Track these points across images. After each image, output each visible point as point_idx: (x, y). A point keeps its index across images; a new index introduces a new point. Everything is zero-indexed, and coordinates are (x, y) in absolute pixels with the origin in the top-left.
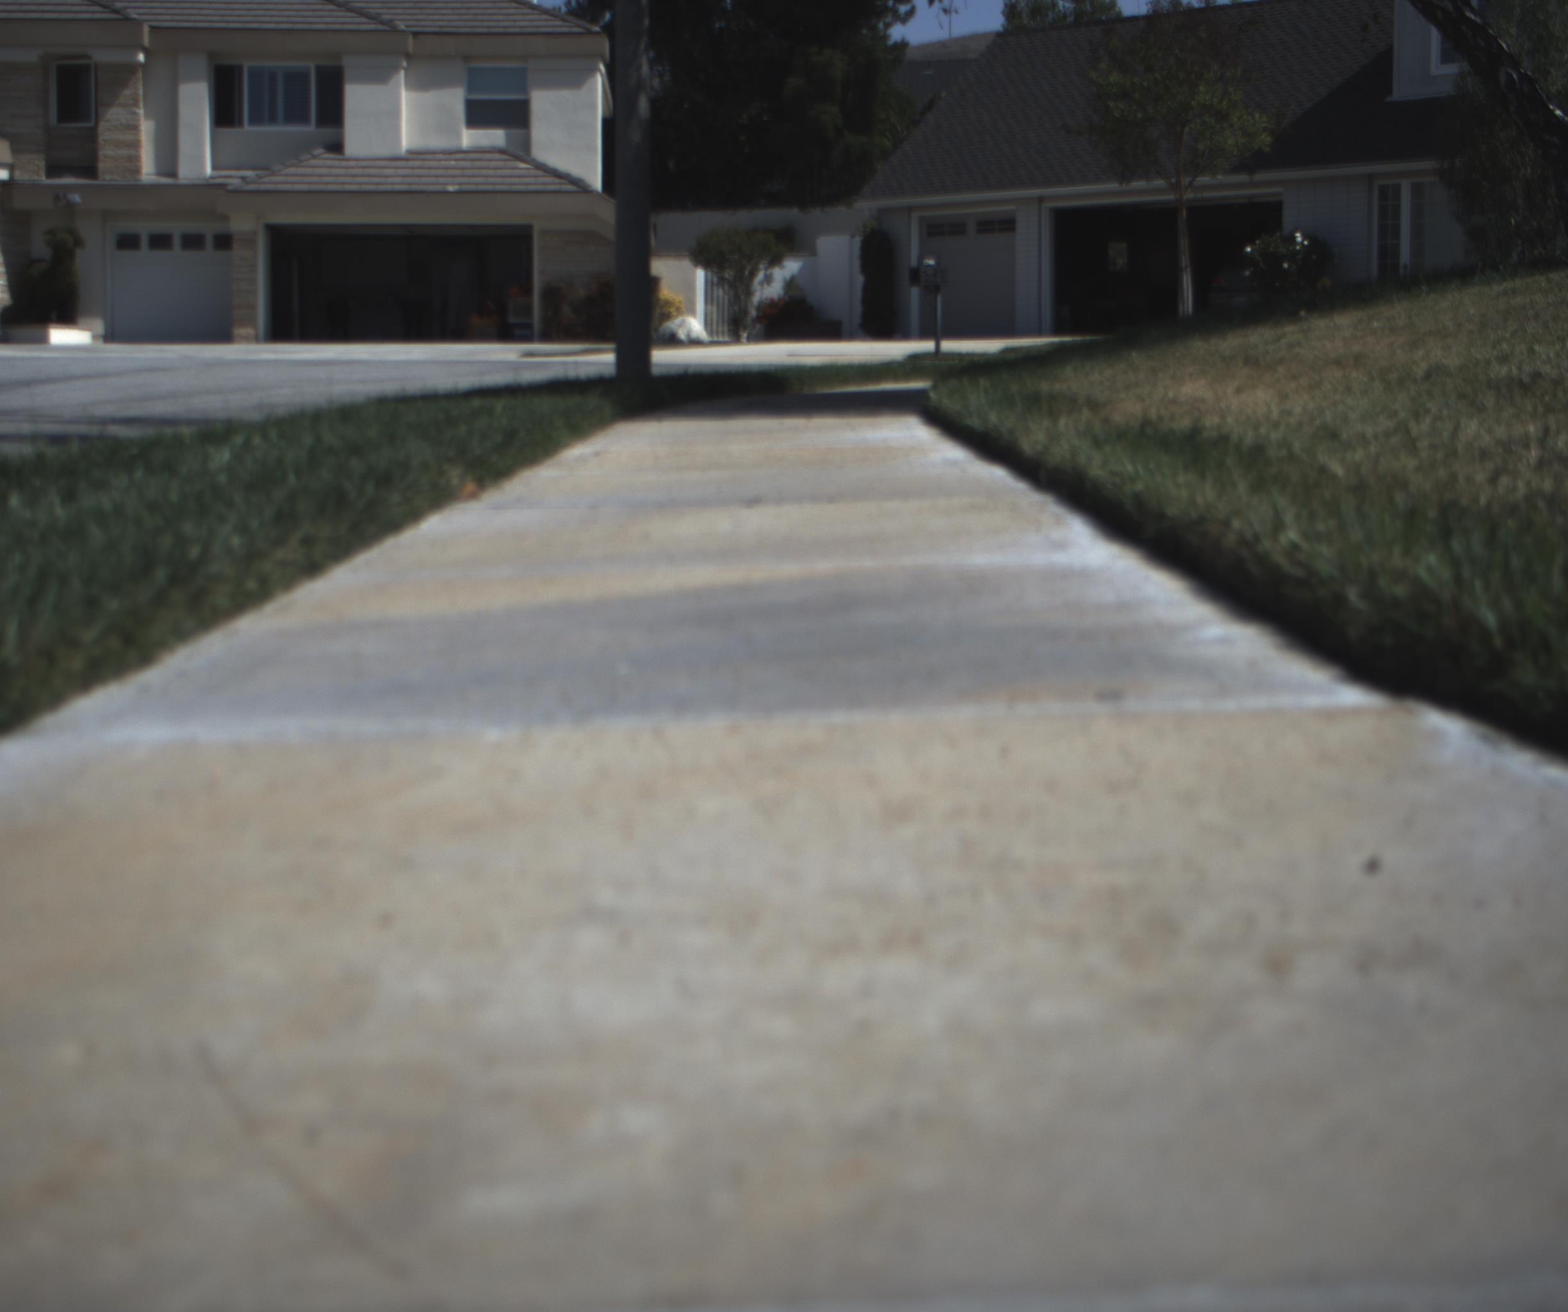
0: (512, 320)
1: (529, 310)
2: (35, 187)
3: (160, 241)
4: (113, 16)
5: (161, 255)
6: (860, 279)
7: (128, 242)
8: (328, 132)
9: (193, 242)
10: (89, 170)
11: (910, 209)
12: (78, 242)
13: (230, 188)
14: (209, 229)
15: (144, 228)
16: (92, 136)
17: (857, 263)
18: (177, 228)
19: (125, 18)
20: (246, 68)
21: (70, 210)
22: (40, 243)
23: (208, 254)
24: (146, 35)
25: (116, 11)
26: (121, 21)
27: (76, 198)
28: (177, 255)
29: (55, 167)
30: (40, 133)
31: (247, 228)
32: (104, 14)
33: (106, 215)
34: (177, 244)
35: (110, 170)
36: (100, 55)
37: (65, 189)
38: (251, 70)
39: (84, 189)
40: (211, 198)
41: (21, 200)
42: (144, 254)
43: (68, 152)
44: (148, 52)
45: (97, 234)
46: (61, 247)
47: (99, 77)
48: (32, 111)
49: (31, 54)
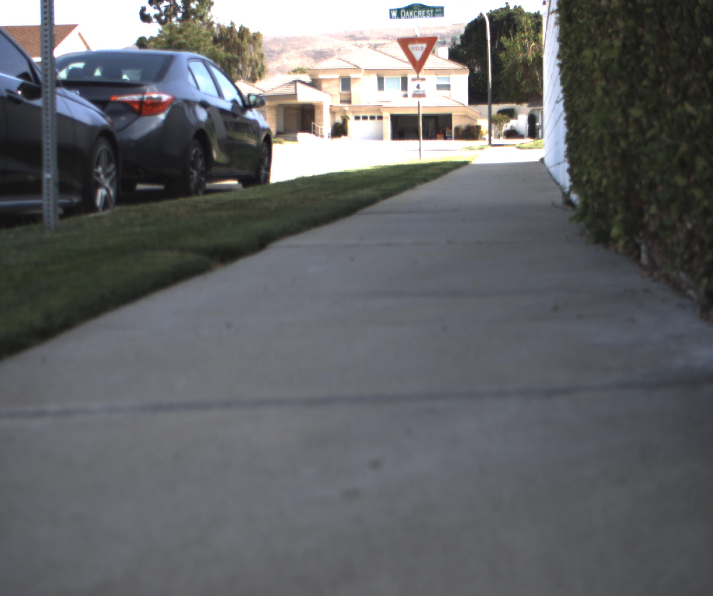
0: (447, 135)
1: (451, 133)
2: (338, 107)
3: (365, 118)
4: (356, 67)
5: (365, 121)
6: (528, 126)
7: (357, 118)
8: (404, 93)
9: (372, 118)
10: (349, 101)
11: (539, 110)
12: (349, 118)
13: (383, 106)
14: (376, 115)
15: (361, 115)
16: (350, 95)
17: (527, 122)
18: (369, 115)
19: (358, 68)
20: (385, 78)
21: (345, 111)
22: (339, 119)
23: (376, 121)
24: (363, 71)
25: (356, 66)
26: (357, 68)
27: (347, 109)
28: (369, 121)
29: (342, 101)
30: (338, 95)
31: (387, 115)
32: (353, 67)
33: (353, 112)
34: (369, 118)
35: (354, 102)
36: (353, 75)
37: (344, 107)
38: (386, 78)
39: (349, 107)
40: (379, 108)
41: (334, 109)
42: (361, 120)
43: (345, 98)
44: (363, 75)
45: (351, 117)
46: (345, 120)
47: (352, 81)
48: (337, 89)
49: (337, 76)
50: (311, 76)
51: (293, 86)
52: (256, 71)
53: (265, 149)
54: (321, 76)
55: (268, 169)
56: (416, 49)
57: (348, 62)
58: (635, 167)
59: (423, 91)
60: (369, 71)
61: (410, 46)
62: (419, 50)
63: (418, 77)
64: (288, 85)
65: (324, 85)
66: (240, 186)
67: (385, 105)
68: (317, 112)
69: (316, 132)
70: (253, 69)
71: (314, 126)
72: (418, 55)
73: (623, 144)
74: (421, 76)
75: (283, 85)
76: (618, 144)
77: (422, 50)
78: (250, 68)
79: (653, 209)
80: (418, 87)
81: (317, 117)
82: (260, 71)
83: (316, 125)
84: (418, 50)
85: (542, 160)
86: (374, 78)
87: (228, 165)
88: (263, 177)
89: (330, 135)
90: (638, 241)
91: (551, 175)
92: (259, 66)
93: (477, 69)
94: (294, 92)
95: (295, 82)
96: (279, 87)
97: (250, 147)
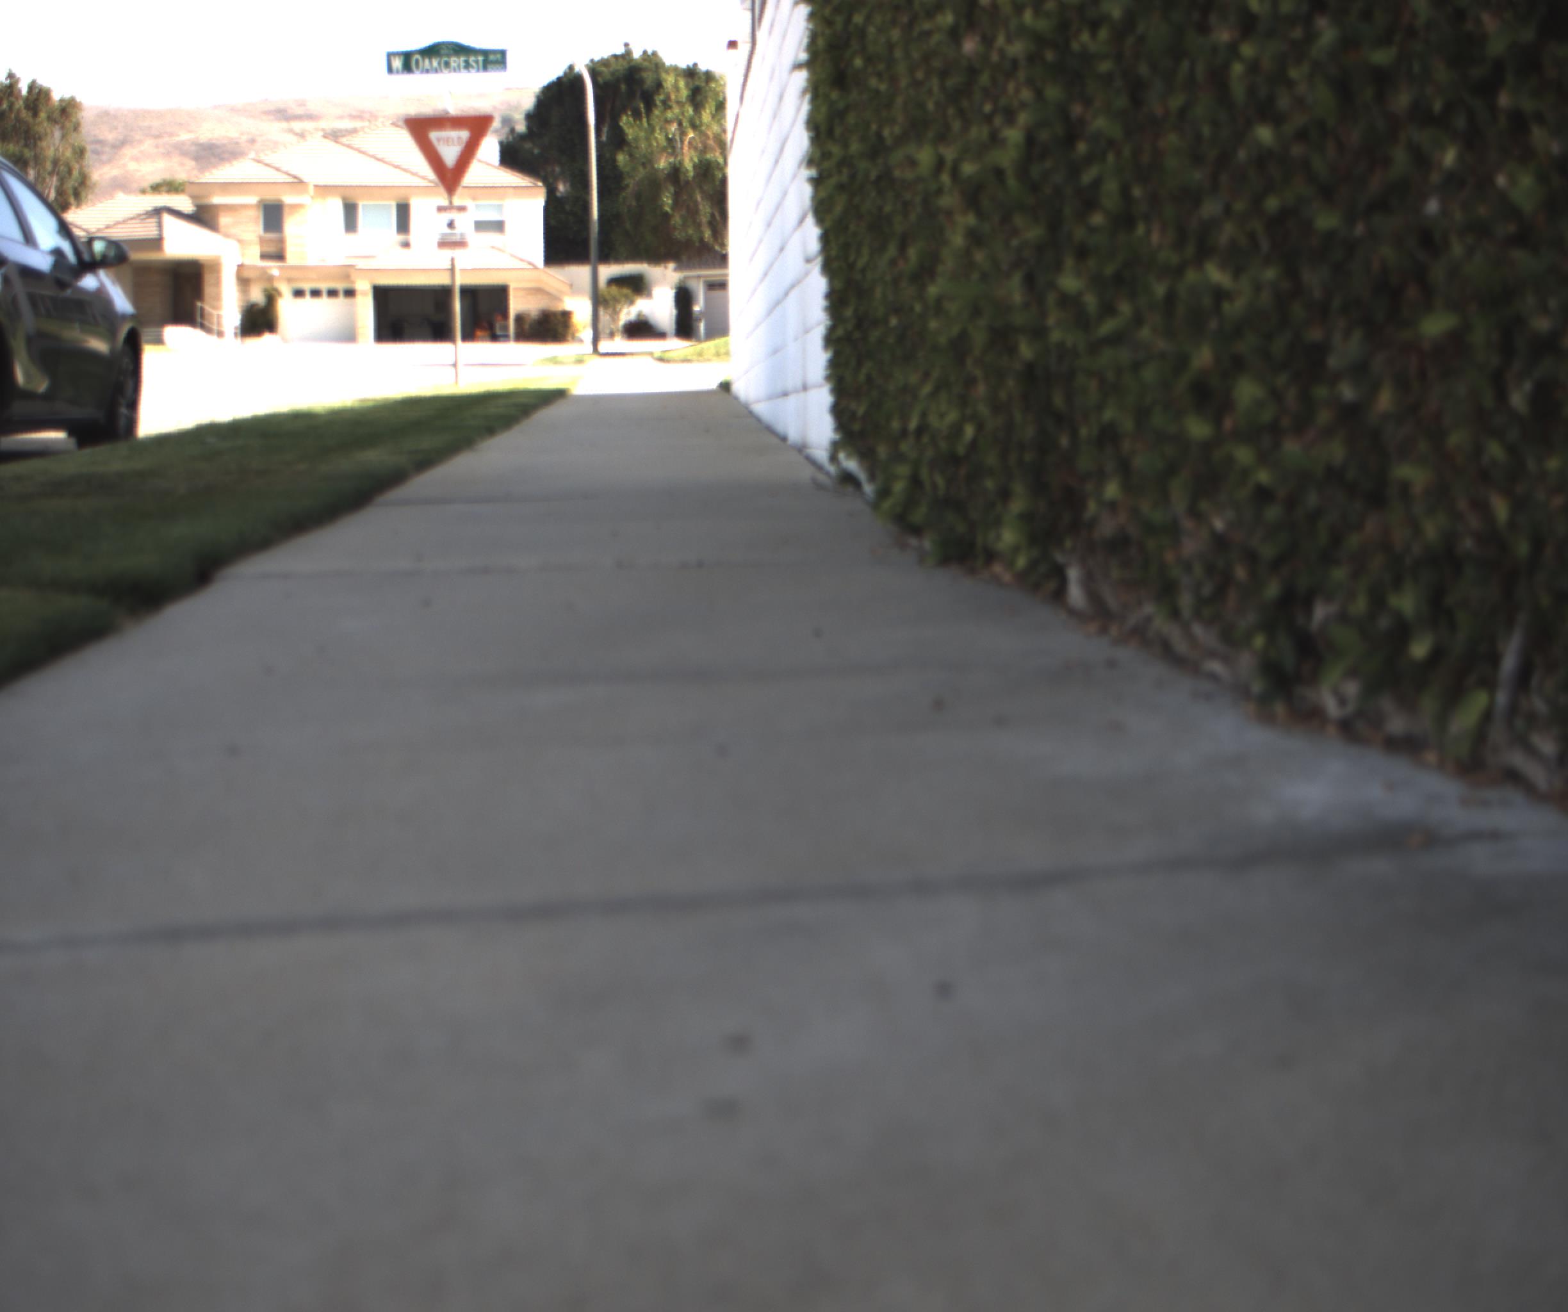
0: (499, 332)
1: (506, 328)
2: (255, 268)
3: (316, 293)
4: (295, 180)
5: (316, 301)
6: (674, 312)
7: (299, 293)
8: (401, 237)
9: (332, 293)
10: (280, 256)
11: (699, 277)
12: (280, 294)
13: (357, 267)
14: (340, 286)
15: (307, 286)
16: (282, 241)
17: (673, 304)
18: (324, 286)
19: (301, 182)
20: (361, 204)
21: (270, 279)
22: (257, 296)
23: (341, 300)
24: (311, 189)
25: (295, 177)
26: (298, 183)
27: (275, 272)
28: (324, 300)
29: (264, 256)
30: (256, 240)
31: (364, 287)
32: (290, 180)
33: (289, 280)
34: (324, 294)
35: (292, 258)
36: (288, 199)
37: (270, 268)
38: (363, 206)
39: (280, 268)
40: (346, 272)
41: (246, 274)
42: (308, 300)
43: (271, 249)
44: (312, 197)
45: (285, 290)
46: (271, 298)
47: (286, 211)
48: (252, 229)
49: (253, 200)
50: (193, 197)
51: (153, 221)
52: (70, 184)
53: (126, 362)
54: (216, 200)
55: (133, 405)
56: (447, 141)
57: (278, 169)
58: (1058, 400)
59: (462, 235)
60: (324, 190)
61: (434, 135)
62: (454, 145)
63: (451, 202)
64: (144, 217)
65: (224, 220)
66: (72, 443)
67: (361, 264)
68: (208, 279)
69: (206, 323)
70: (62, 181)
71: (202, 309)
72: (450, 154)
73: (1026, 351)
74: (457, 201)
75: (132, 219)
76: (1012, 350)
77: (460, 145)
78: (55, 179)
79: (1112, 490)
80: (451, 225)
81: (208, 290)
82: (76, 184)
83: (207, 308)
84: (450, 143)
85: (725, 387)
86: (336, 206)
87: (47, 397)
88: (122, 422)
89: (239, 331)
90: (1059, 558)
91: (758, 419)
92: (76, 173)
93: (561, 188)
94: (156, 233)
95: (158, 212)
96: (124, 222)
97: (94, 356)
